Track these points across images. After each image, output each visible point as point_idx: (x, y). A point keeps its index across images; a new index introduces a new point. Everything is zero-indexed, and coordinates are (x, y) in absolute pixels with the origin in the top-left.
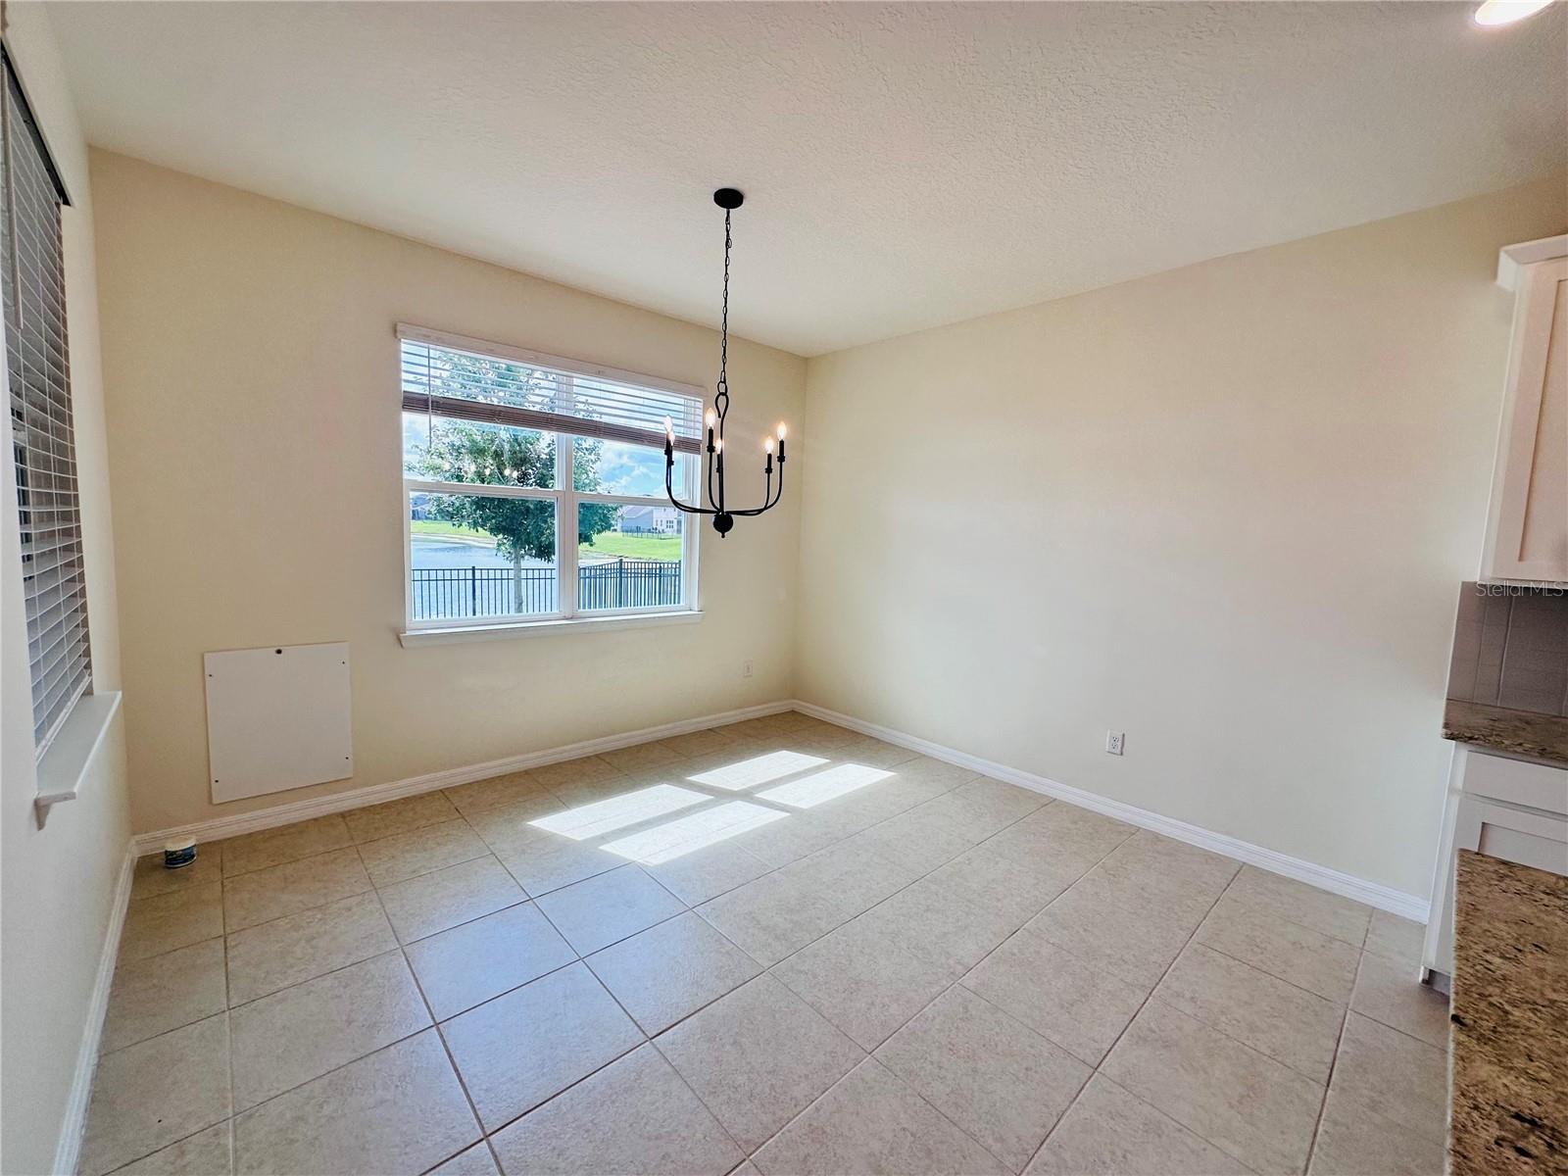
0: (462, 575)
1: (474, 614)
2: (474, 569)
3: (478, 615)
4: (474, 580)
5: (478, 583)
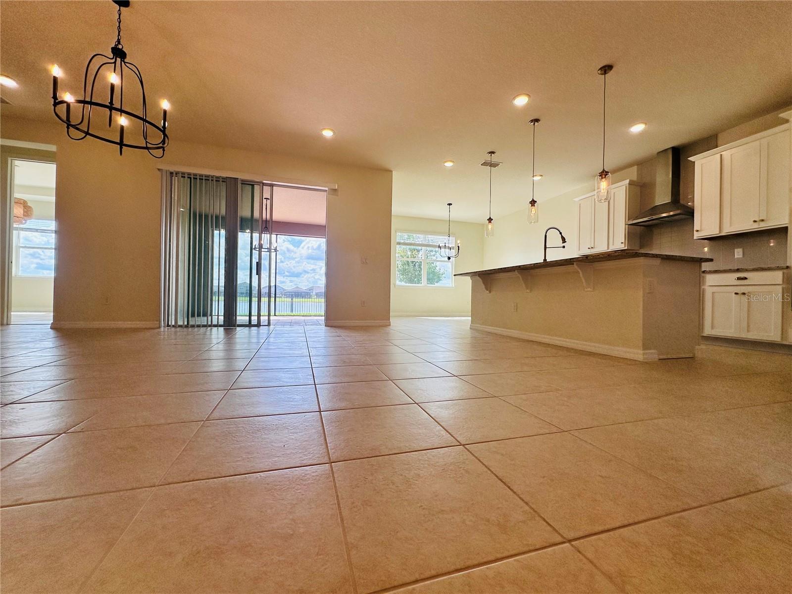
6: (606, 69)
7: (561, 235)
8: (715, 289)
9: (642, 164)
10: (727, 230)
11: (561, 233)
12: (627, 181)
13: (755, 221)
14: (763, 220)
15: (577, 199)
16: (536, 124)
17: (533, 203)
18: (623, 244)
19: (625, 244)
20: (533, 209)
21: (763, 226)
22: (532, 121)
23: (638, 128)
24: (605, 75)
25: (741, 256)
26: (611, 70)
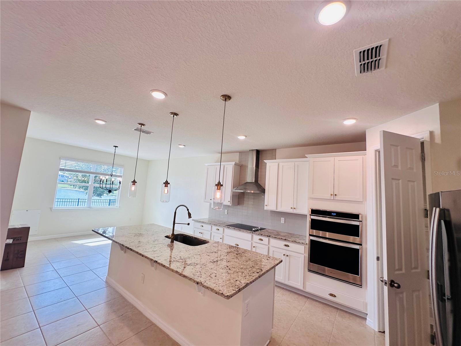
0: (75, 200)
1: (78, 206)
2: (79, 199)
3: (79, 206)
4: (78, 202)
5: (79, 203)
6: (227, 97)
7: (188, 211)
8: (274, 249)
9: (242, 153)
10: (280, 209)
11: (188, 210)
12: (234, 163)
13: (291, 208)
14: (295, 208)
15: (206, 164)
16: (175, 116)
17: (167, 183)
18: (230, 202)
19: (230, 203)
20: (166, 189)
21: (295, 211)
22: (172, 113)
23: (242, 138)
24: (225, 101)
25: (284, 222)
26: (230, 99)
